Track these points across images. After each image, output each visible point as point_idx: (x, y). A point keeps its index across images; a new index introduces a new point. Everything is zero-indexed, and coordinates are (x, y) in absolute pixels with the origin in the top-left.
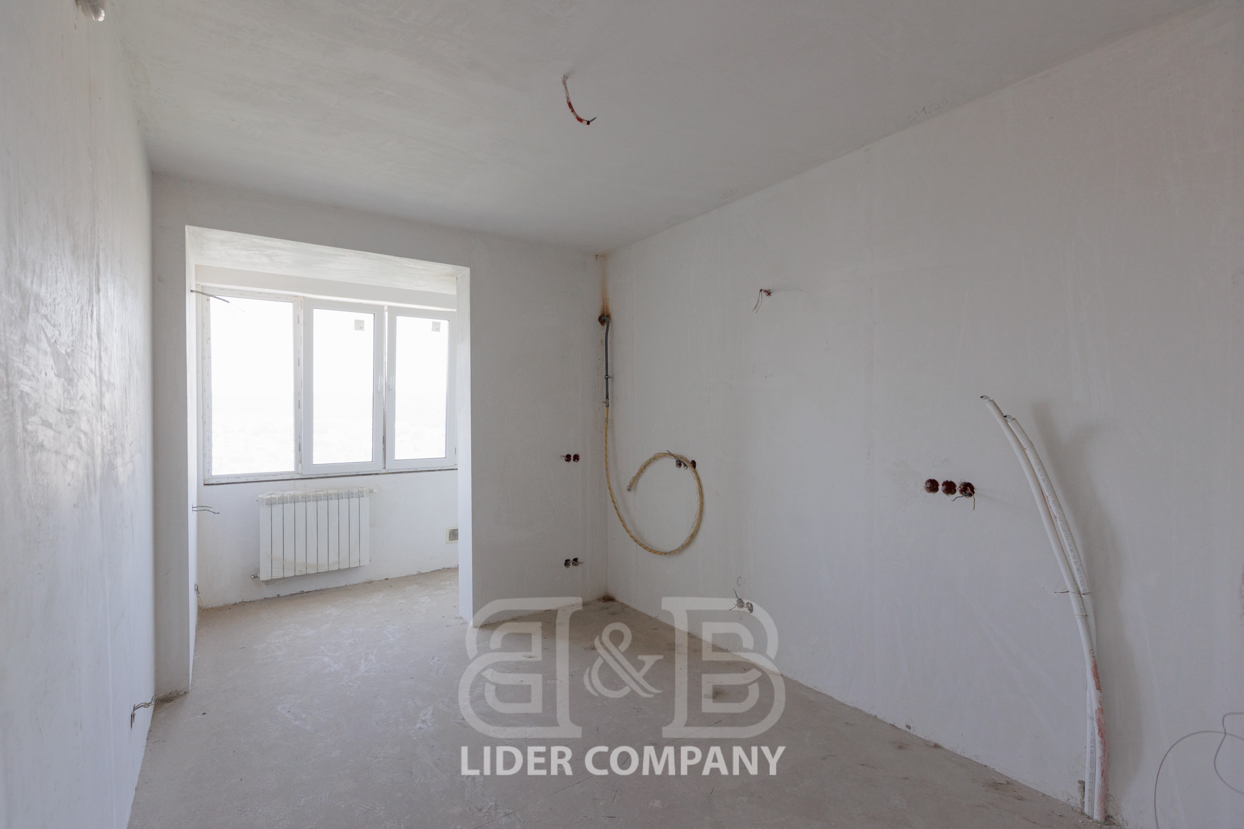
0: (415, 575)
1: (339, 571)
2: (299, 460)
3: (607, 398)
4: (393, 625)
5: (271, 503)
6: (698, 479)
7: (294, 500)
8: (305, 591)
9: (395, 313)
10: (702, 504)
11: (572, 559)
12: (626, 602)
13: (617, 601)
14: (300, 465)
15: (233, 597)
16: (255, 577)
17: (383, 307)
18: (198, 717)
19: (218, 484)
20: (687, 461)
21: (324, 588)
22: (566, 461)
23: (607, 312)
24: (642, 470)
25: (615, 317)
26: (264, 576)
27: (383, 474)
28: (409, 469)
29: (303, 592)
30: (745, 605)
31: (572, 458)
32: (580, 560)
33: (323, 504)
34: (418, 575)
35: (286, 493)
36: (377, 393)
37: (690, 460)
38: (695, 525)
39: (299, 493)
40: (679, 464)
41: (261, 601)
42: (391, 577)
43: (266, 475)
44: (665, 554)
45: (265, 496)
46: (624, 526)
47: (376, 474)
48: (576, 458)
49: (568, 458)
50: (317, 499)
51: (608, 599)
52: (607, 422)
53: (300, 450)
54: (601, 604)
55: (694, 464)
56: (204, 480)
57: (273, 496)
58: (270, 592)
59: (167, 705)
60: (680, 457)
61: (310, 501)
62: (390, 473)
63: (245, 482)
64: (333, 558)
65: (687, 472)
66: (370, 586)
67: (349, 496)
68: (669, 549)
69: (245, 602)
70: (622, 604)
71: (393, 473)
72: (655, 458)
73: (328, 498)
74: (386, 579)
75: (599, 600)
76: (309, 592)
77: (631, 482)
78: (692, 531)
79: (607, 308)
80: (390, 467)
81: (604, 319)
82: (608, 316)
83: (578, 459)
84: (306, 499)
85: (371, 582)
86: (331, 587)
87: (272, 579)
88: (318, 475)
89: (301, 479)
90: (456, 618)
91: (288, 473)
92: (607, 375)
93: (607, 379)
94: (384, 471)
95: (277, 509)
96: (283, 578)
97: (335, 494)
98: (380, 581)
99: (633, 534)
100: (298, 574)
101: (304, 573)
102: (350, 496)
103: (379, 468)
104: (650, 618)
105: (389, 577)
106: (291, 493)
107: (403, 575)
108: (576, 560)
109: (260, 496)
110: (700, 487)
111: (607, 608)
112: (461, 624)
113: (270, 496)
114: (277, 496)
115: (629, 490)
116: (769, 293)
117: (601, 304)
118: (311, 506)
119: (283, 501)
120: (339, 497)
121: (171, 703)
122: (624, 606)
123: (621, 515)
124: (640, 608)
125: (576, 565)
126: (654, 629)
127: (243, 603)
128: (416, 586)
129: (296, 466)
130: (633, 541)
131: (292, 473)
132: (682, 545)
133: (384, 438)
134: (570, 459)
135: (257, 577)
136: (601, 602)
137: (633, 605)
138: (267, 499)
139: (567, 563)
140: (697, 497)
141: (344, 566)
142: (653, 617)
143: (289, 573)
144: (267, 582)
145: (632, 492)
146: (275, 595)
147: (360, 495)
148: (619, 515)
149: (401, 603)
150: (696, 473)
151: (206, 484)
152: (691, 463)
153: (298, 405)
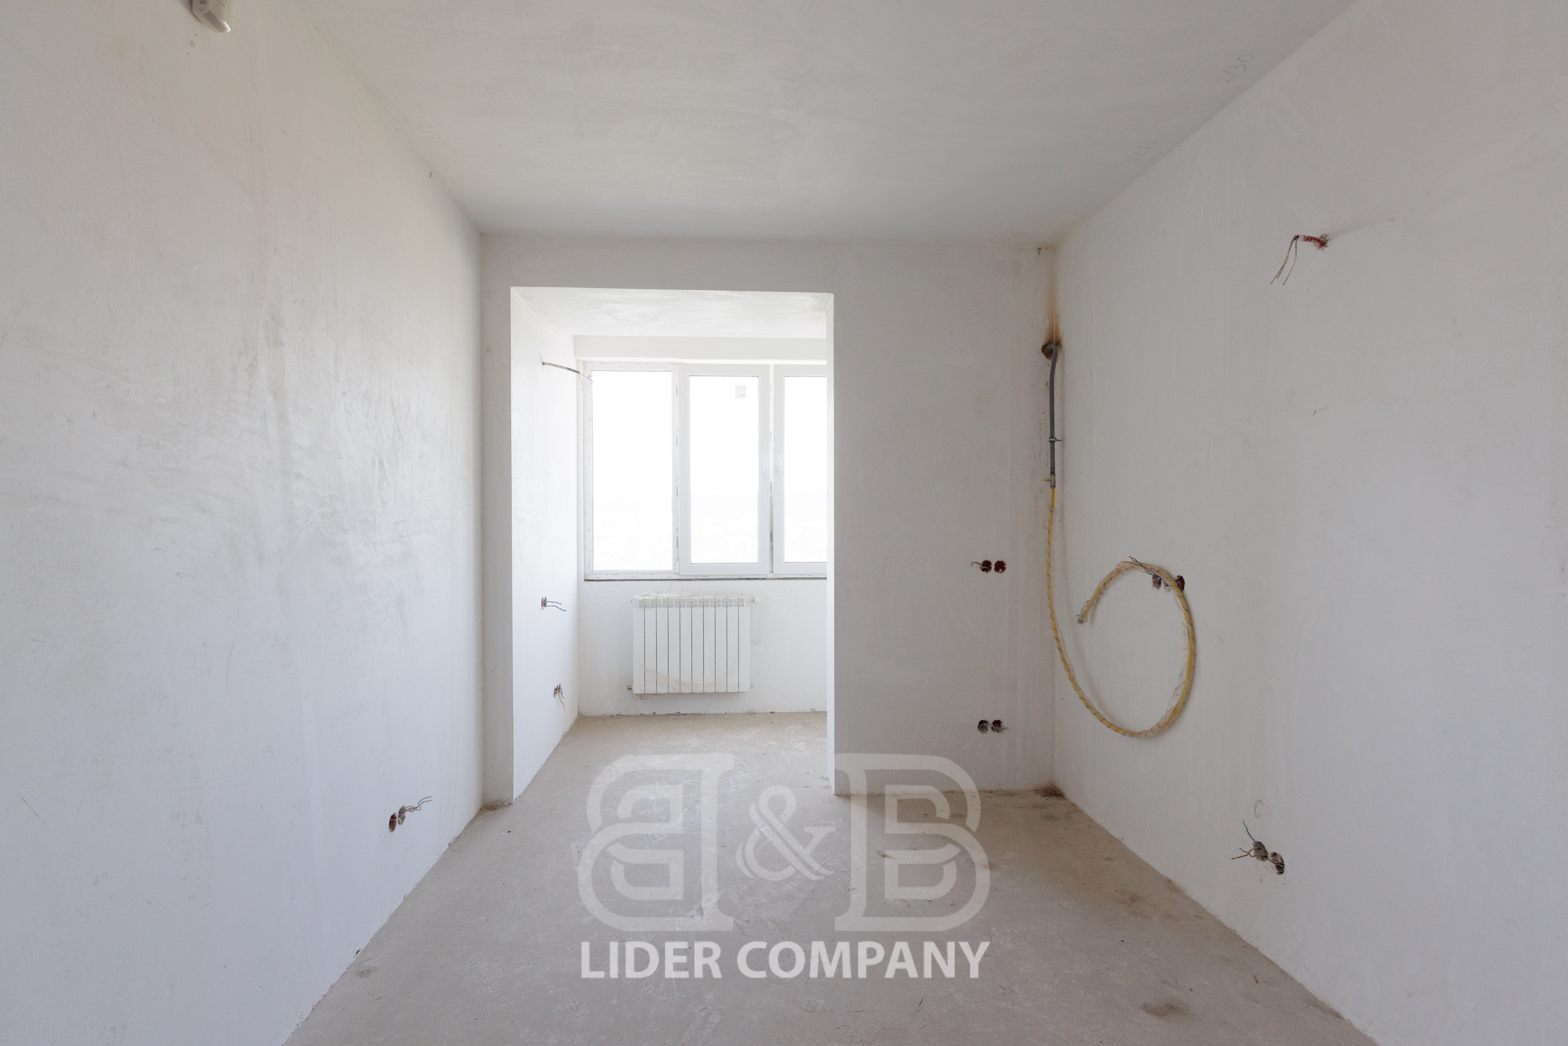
0: (808, 713)
1: (716, 694)
2: (677, 559)
3: (1053, 473)
4: (745, 772)
5: (644, 605)
6: (1188, 611)
7: (668, 604)
8: (682, 712)
9: (783, 372)
10: (1193, 654)
11: (991, 721)
12: (1080, 804)
13: (1066, 799)
14: (677, 563)
15: (610, 708)
16: (629, 689)
17: (768, 366)
18: (503, 834)
19: (598, 581)
20: (1169, 576)
21: (702, 712)
22: (983, 570)
23: (1056, 337)
24: (1100, 590)
25: (1066, 342)
26: (638, 689)
27: (770, 579)
28: (802, 575)
29: (679, 714)
30: (1269, 856)
31: (993, 567)
32: (1004, 724)
33: (698, 611)
34: (810, 713)
35: (660, 595)
36: (763, 475)
37: (1175, 575)
38: (1180, 692)
39: (673, 596)
40: (1157, 582)
41: (636, 716)
42: (778, 711)
43: (643, 573)
44: (1132, 734)
45: (639, 597)
46: (1072, 679)
47: (763, 579)
48: (1000, 566)
49: (986, 566)
50: (692, 605)
51: (1053, 792)
52: (1052, 512)
53: (677, 546)
54: (1040, 799)
55: (1180, 582)
56: (585, 575)
57: (646, 597)
58: (645, 708)
59: (489, 813)
60: (1157, 569)
61: (684, 606)
62: (779, 579)
63: (624, 580)
64: (709, 678)
65: (1167, 596)
66: (752, 717)
67: (727, 604)
68: (1139, 728)
69: (622, 715)
70: (1073, 804)
71: (783, 579)
72: (1119, 572)
73: (704, 604)
74: (772, 712)
75: (1037, 791)
76: (685, 714)
77: (1085, 609)
78: (1175, 702)
79: (1057, 332)
80: (779, 571)
81: (1051, 349)
82: (1058, 343)
83: (1004, 569)
84: (680, 604)
85: (753, 714)
86: (710, 712)
87: (645, 693)
88: (696, 576)
89: (680, 580)
90: (822, 778)
91: (665, 572)
92: (1052, 436)
93: (1052, 443)
94: (771, 576)
95: (650, 612)
96: (656, 694)
97: (711, 601)
98: (764, 714)
99: (1088, 695)
100: (671, 691)
101: (678, 691)
102: (729, 604)
103: (765, 571)
104: (1111, 839)
105: (776, 711)
106: (665, 595)
107: (793, 711)
108: (997, 723)
109: (634, 596)
110: (1191, 623)
111: (1043, 807)
112: (823, 788)
113: (643, 598)
114: (650, 598)
115: (1081, 622)
116: (1322, 243)
117: (1047, 325)
118: (686, 611)
119: (655, 604)
120: (715, 604)
121: (492, 812)
122: (1074, 809)
123: (1068, 662)
124: (1099, 819)
125: (998, 731)
126: (1108, 859)
127: (619, 716)
128: (800, 727)
129: (674, 564)
130: (1084, 706)
131: (669, 572)
132: (1157, 724)
133: (771, 533)
134: (990, 568)
135: (631, 689)
136: (1039, 796)
137: (1089, 812)
138: (640, 601)
139: (982, 725)
140: (1183, 642)
141: (721, 689)
142: (1116, 837)
143: (662, 690)
144: (642, 696)
145: (1087, 625)
146: (651, 713)
147: (740, 603)
148: (1064, 660)
149: (770, 745)
150: (1184, 599)
151: (587, 580)
152: (1176, 581)
153: (676, 493)
